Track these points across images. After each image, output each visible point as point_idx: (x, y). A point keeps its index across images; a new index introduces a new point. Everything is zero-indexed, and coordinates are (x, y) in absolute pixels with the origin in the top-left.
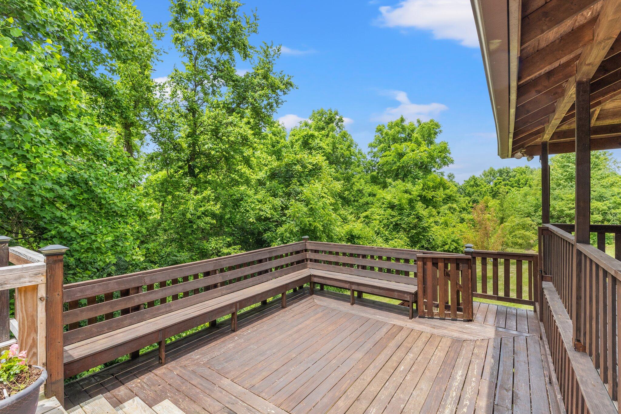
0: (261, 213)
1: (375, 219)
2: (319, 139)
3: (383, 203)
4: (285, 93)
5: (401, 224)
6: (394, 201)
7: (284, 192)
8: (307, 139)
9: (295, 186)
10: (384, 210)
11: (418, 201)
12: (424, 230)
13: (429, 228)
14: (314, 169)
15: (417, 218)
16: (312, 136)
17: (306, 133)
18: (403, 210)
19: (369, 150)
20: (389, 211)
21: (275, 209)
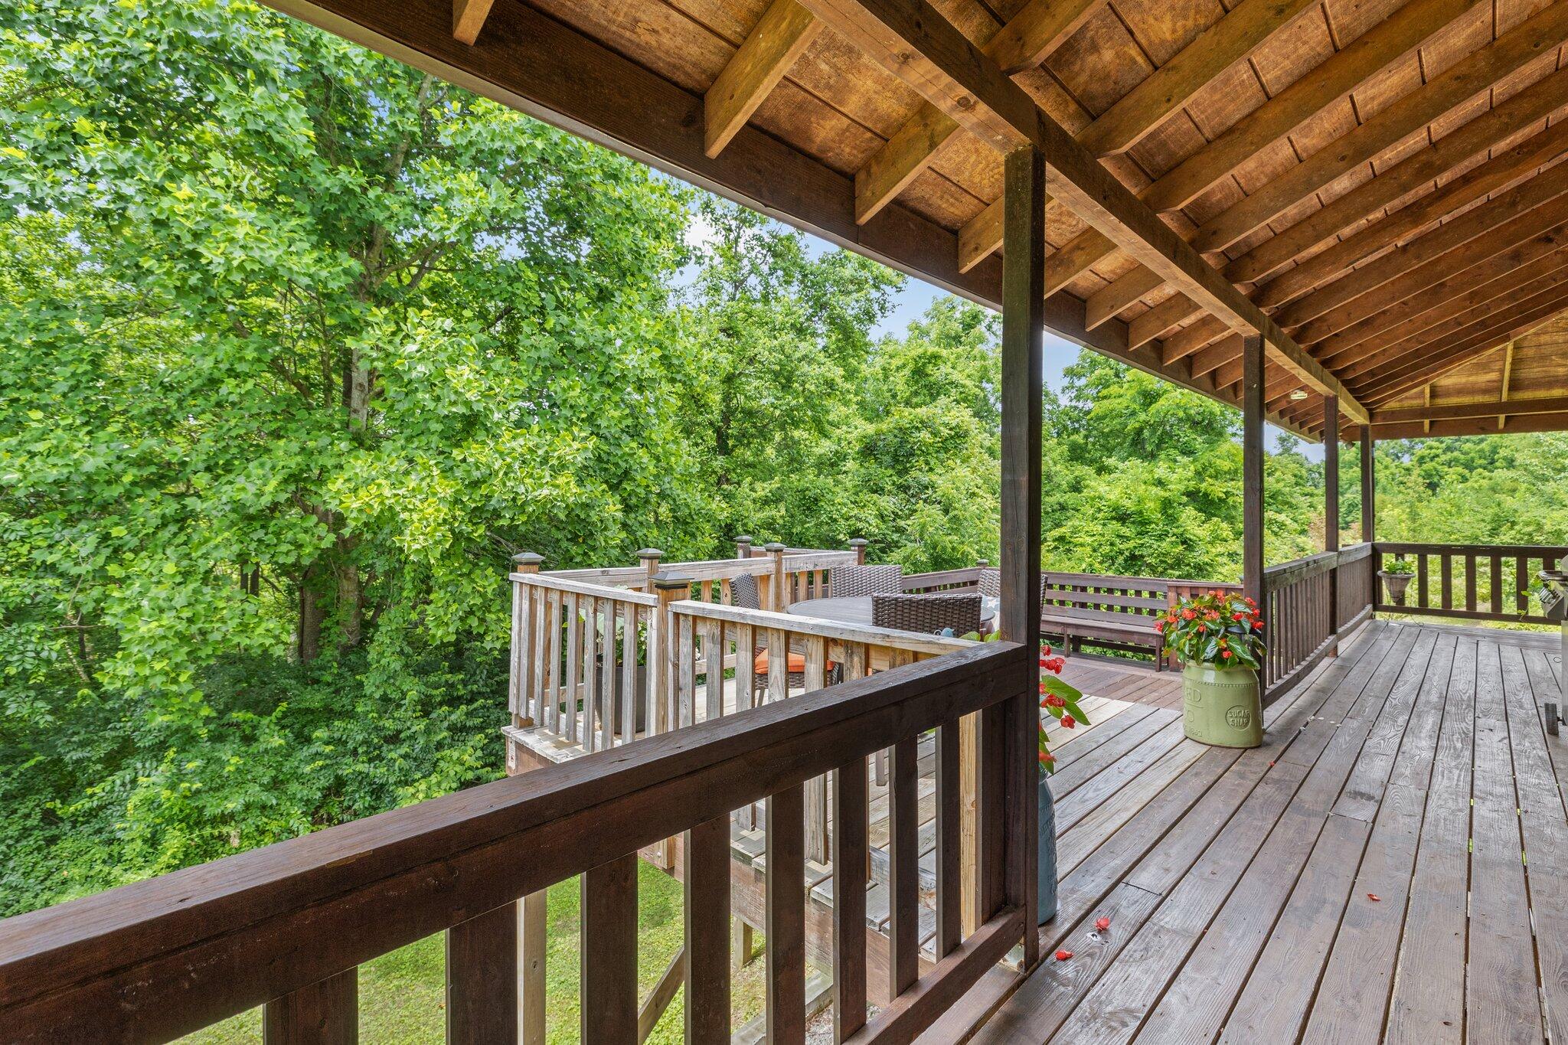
0: (860, 525)
1: (1082, 545)
2: (949, 364)
3: (1100, 510)
4: (899, 290)
5: (1142, 556)
6: (1128, 503)
7: (894, 484)
8: (924, 364)
9: (918, 475)
10: (1104, 525)
11: (1185, 505)
12: (1201, 570)
13: (1211, 566)
14: (952, 437)
15: (1183, 543)
16: (935, 357)
17: (921, 351)
18: (1151, 523)
19: (1066, 382)
20: (1115, 525)
21: (882, 517)
